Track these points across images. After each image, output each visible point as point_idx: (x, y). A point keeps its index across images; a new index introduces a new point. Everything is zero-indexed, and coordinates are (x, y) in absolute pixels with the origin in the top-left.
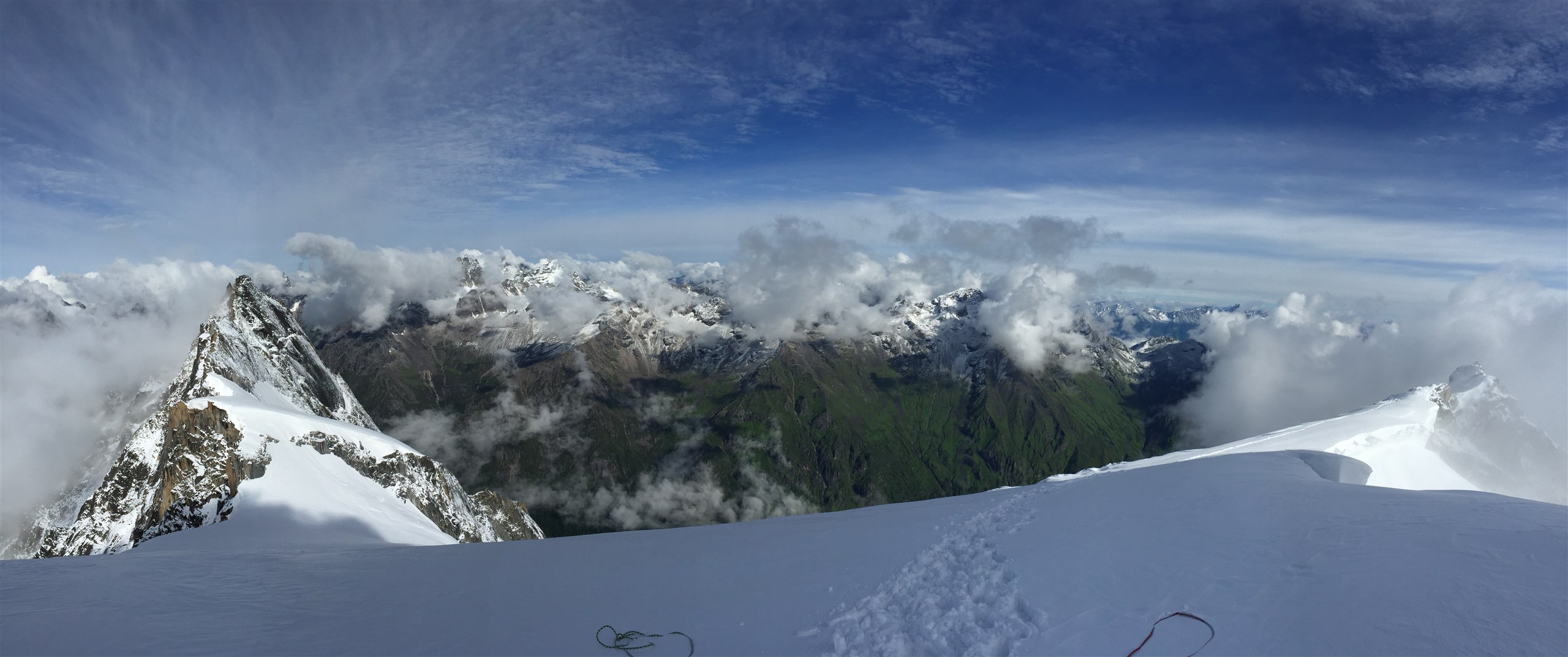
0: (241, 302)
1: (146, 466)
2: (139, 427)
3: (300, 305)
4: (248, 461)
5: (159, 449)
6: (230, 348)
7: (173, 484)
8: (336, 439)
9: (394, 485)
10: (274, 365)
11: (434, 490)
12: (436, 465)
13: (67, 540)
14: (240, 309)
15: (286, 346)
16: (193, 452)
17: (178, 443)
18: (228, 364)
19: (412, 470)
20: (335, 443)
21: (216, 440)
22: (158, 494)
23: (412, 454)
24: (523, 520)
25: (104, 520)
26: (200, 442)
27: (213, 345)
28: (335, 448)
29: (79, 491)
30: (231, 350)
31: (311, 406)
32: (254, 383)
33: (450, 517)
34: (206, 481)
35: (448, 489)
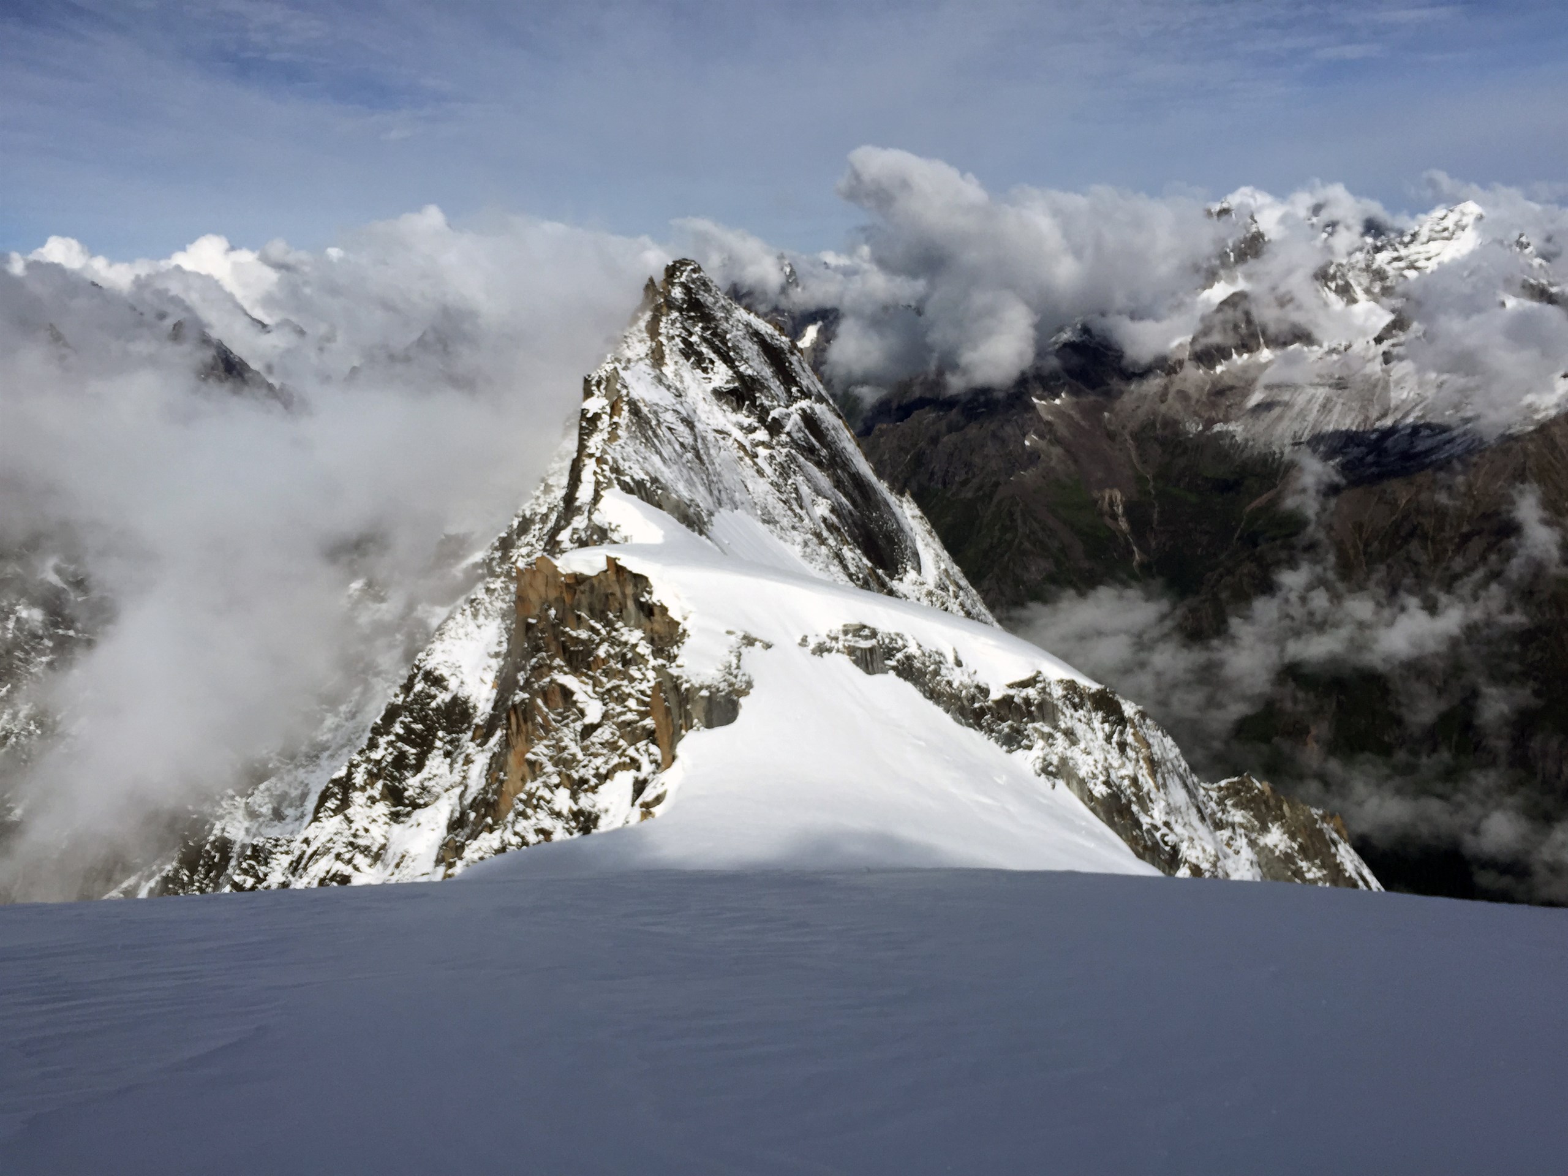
0: (678, 325)
1: (466, 702)
2: (444, 616)
3: (819, 331)
4: (701, 688)
5: (496, 664)
6: (654, 432)
7: (530, 742)
8: (900, 642)
9: (1030, 748)
10: (760, 472)
11: (1123, 765)
12: (1129, 709)
13: (291, 864)
14: (678, 340)
15: (787, 429)
16: (575, 671)
17: (538, 649)
18: (650, 469)
19: (1072, 717)
20: (899, 650)
21: (626, 644)
22: (497, 764)
23: (1073, 682)
24: (1335, 855)
25: (374, 820)
26: (589, 647)
27: (615, 426)
28: (898, 661)
29: (313, 757)
30: (656, 436)
31: (845, 568)
32: (711, 514)
33: (1157, 828)
34: (604, 734)
35: (1154, 765)
